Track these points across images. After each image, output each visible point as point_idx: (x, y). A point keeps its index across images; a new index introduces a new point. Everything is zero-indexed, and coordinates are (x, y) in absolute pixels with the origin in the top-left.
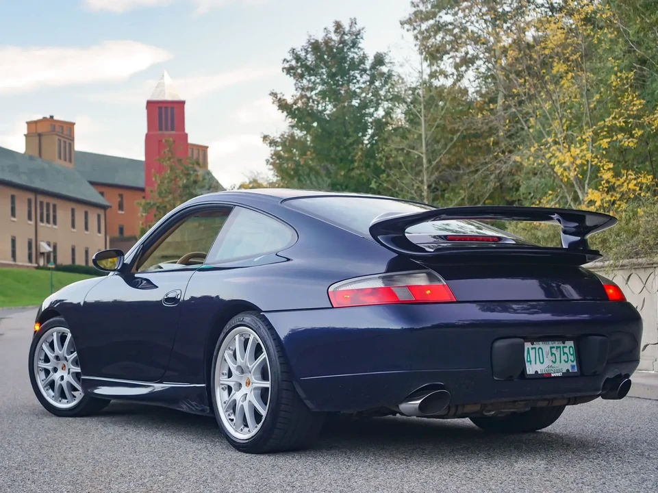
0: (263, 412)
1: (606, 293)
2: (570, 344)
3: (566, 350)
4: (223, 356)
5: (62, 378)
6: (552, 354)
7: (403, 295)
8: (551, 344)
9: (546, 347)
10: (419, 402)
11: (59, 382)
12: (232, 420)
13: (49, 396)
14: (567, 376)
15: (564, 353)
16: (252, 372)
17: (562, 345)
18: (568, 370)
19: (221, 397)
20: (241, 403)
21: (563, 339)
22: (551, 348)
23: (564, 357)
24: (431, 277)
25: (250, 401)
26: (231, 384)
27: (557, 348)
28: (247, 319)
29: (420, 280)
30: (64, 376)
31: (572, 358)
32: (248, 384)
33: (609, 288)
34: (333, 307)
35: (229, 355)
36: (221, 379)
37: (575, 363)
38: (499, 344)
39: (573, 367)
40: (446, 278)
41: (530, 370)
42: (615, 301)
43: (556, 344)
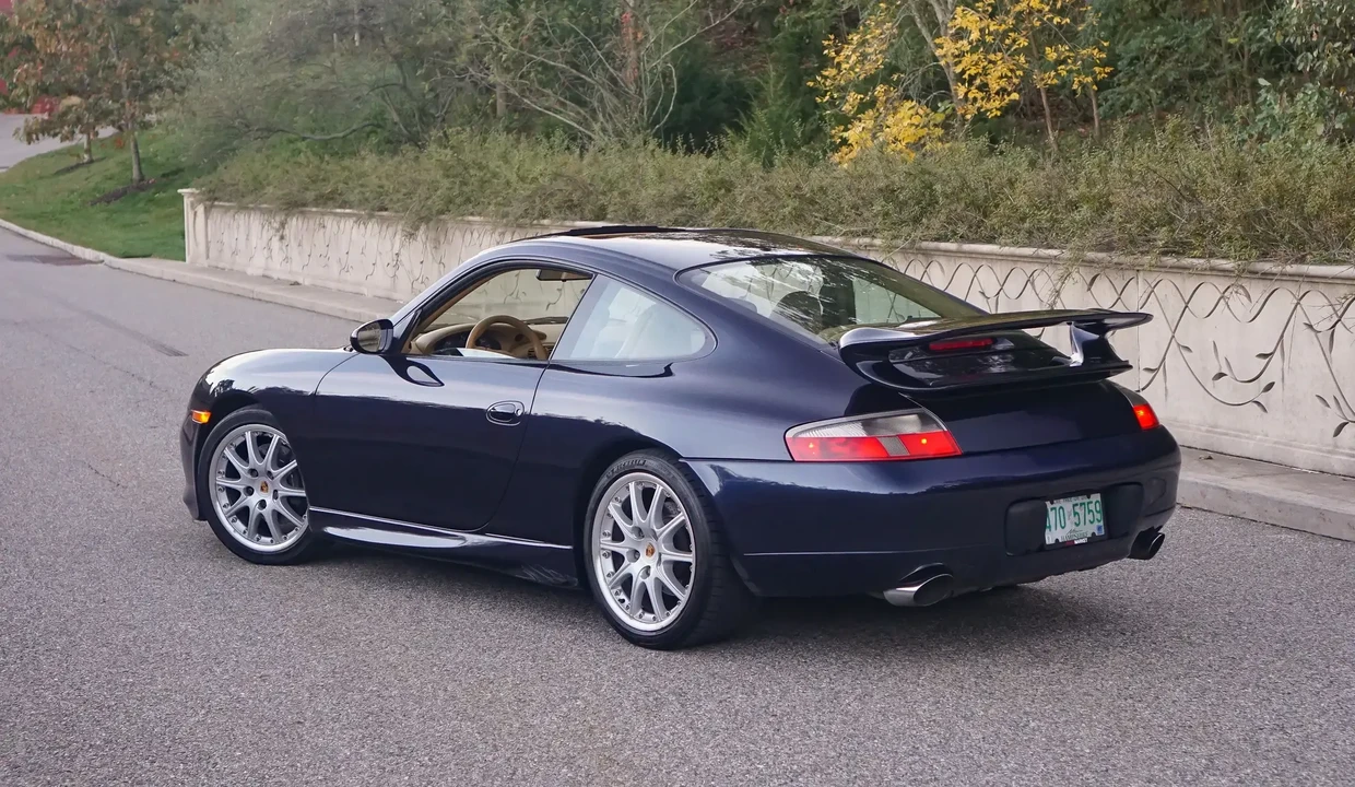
0: (683, 596)
1: (1135, 416)
2: (1096, 497)
3: (1092, 507)
4: (606, 509)
5: (263, 504)
6: (1075, 513)
7: (895, 449)
8: (1074, 500)
9: (1067, 505)
10: (916, 589)
11: (258, 511)
12: (623, 601)
13: (236, 530)
14: (1093, 540)
15: (1090, 511)
16: (661, 538)
17: (1087, 500)
18: (1093, 534)
19: (603, 568)
20: (641, 580)
21: (1088, 493)
22: (1074, 505)
23: (1089, 517)
24: (924, 419)
25: (657, 579)
26: (623, 551)
27: (1081, 504)
28: (652, 463)
29: (909, 423)
30: (265, 500)
31: (1098, 516)
32: (650, 552)
33: (1139, 409)
34: (793, 461)
35: (615, 507)
36: (602, 542)
37: (1101, 523)
38: (1015, 510)
39: (1099, 528)
40: (944, 420)
41: (1050, 539)
42: (1149, 430)
43: (1080, 500)
